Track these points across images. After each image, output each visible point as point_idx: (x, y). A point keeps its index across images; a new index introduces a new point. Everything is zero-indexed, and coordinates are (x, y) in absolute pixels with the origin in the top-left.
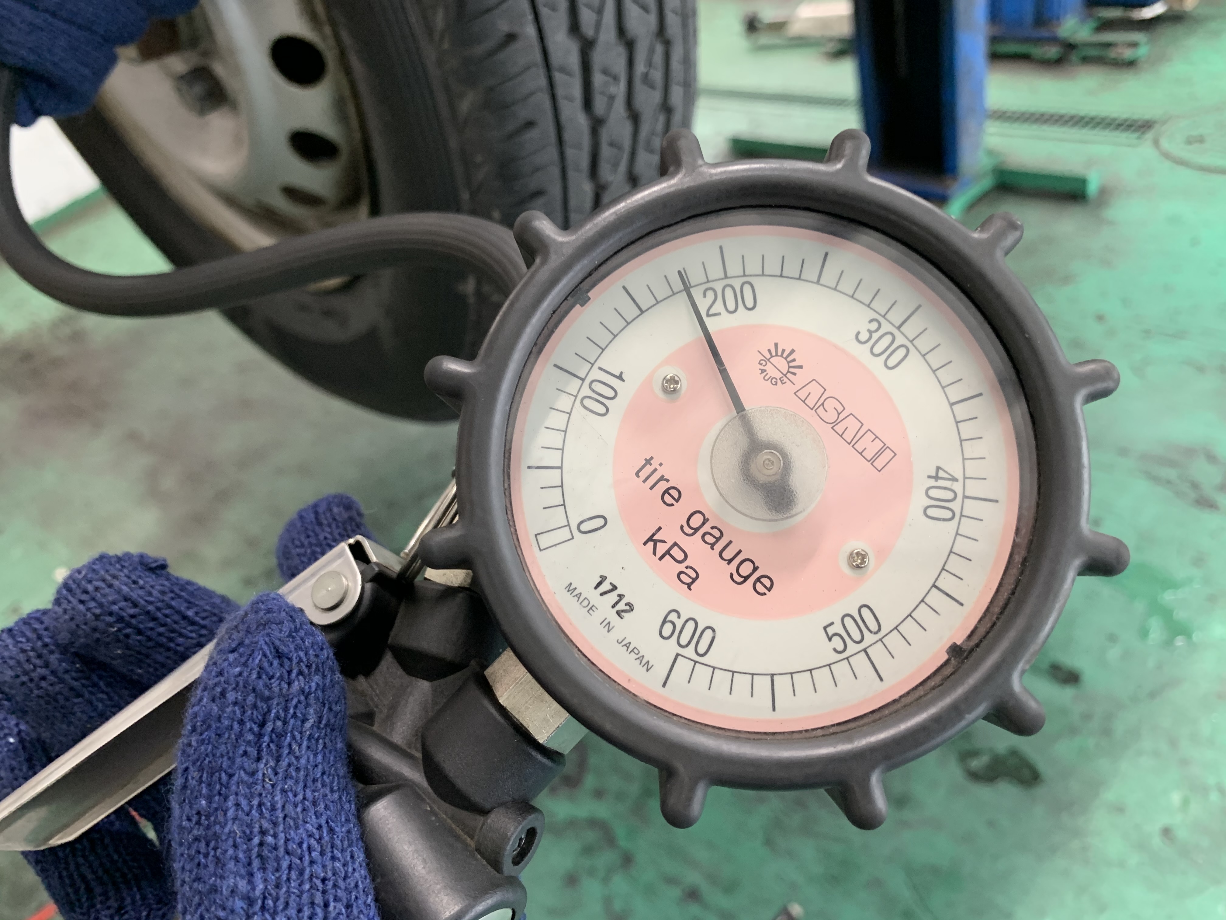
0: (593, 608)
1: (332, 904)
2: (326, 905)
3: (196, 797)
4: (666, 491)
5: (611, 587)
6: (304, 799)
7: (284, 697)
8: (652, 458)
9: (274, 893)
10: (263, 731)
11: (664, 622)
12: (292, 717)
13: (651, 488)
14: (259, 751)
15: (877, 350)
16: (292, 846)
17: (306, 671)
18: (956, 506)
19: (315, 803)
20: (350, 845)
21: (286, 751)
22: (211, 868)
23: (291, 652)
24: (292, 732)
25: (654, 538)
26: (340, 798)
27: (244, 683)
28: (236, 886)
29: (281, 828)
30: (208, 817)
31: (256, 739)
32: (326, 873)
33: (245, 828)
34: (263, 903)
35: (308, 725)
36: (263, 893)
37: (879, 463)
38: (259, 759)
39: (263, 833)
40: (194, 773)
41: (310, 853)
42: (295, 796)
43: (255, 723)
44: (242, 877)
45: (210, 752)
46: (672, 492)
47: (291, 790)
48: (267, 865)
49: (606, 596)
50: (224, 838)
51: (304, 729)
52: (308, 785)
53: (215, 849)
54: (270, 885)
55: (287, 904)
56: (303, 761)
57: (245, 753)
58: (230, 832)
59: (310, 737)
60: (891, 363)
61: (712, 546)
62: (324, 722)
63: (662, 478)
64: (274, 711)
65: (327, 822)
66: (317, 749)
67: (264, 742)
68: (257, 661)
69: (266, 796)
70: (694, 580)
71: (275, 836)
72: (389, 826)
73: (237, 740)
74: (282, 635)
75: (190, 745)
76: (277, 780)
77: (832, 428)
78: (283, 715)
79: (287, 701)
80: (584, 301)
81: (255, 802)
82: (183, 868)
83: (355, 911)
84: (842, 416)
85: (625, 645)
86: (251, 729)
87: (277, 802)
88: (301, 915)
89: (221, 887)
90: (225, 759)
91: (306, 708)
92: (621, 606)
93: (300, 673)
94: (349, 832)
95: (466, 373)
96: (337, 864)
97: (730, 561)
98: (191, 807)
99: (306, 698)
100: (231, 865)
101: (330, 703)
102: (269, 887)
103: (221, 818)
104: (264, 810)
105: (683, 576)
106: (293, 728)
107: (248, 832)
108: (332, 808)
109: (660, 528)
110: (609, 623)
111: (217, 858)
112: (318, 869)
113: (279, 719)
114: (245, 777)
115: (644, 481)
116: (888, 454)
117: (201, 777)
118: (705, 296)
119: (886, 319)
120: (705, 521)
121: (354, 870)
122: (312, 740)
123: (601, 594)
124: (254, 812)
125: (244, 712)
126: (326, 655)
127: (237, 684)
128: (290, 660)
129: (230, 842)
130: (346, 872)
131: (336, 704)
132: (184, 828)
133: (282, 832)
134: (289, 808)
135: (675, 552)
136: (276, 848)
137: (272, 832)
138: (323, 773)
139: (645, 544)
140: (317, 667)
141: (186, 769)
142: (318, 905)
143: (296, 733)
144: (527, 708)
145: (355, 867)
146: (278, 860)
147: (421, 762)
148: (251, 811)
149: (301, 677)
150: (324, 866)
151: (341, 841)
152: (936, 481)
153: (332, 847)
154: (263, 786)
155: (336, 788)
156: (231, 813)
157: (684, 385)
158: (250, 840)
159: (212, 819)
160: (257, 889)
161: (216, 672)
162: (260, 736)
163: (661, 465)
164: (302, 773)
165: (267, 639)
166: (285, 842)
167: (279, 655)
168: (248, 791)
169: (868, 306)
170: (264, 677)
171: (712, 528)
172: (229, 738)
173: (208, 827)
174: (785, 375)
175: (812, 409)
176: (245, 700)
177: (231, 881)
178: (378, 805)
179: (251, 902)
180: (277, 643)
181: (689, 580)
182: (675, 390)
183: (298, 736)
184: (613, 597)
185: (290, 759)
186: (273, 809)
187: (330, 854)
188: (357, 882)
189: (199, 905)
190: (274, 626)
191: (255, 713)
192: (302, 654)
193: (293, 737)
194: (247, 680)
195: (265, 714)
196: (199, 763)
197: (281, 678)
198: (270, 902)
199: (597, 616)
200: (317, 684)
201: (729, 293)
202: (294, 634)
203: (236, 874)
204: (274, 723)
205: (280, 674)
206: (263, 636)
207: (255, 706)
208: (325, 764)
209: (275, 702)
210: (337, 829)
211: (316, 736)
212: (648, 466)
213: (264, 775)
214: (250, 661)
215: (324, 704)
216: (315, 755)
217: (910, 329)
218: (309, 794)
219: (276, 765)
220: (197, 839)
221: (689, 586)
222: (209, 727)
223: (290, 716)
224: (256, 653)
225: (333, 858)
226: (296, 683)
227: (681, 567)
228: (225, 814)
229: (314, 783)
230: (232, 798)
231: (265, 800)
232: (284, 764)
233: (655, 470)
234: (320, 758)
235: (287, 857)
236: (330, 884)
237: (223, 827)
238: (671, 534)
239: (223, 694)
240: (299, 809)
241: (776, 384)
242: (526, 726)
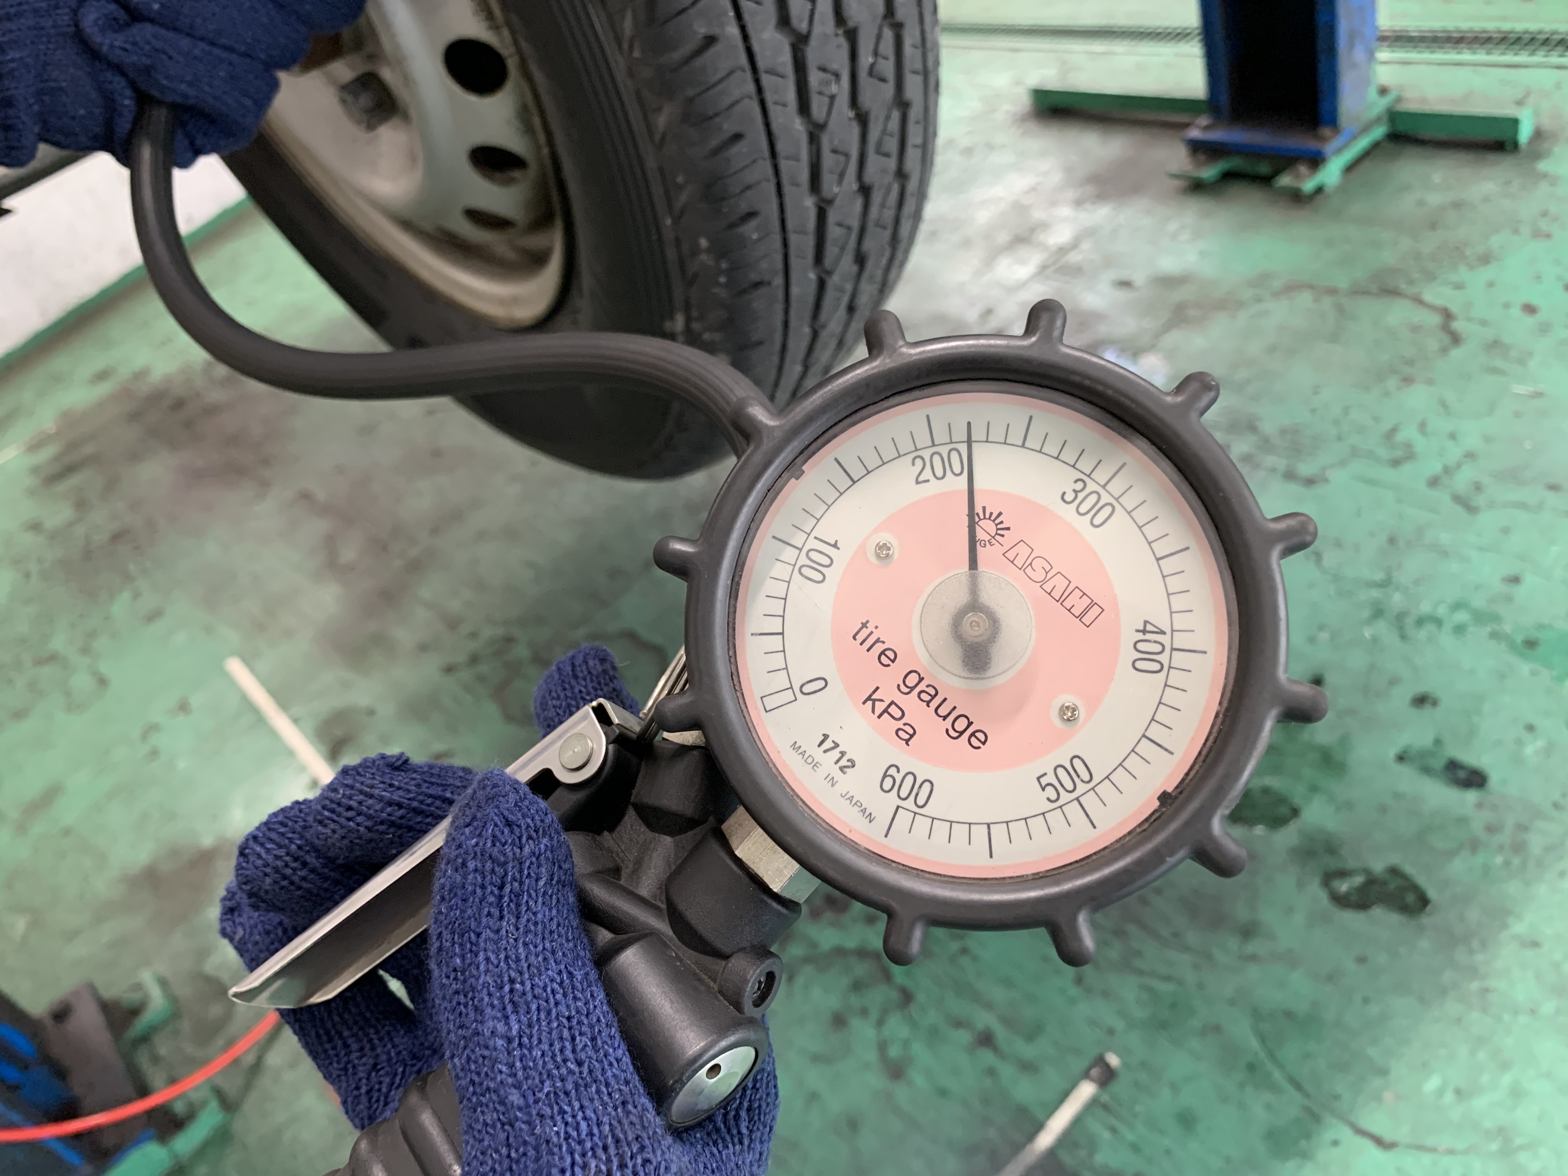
0: (818, 765)
1: (578, 1038)
2: (573, 1039)
3: (452, 957)
4: (883, 653)
5: (833, 745)
6: (544, 949)
7: (518, 860)
8: (868, 622)
9: (527, 1031)
10: (503, 893)
11: (885, 776)
12: (527, 877)
13: (868, 650)
14: (501, 911)
15: (1083, 509)
16: (538, 991)
17: (534, 835)
18: (1164, 658)
19: (553, 952)
20: (589, 986)
21: (524, 908)
22: (472, 1015)
23: (519, 819)
24: (528, 891)
25: (872, 697)
26: (575, 946)
27: (481, 852)
28: (495, 1027)
29: (526, 976)
30: (463, 973)
31: (497, 900)
32: (570, 1011)
33: (496, 978)
34: (520, 1040)
35: (541, 883)
36: (519, 1032)
37: (1087, 619)
38: (501, 918)
39: (512, 981)
40: (446, 935)
41: (554, 996)
42: (536, 947)
43: (495, 886)
44: (499, 1020)
45: (459, 915)
46: (888, 653)
47: (532, 943)
48: (519, 1009)
49: (829, 753)
50: (479, 988)
51: (538, 888)
52: (546, 936)
53: (473, 999)
54: (524, 1025)
55: (540, 1041)
56: (540, 916)
57: (489, 914)
58: (484, 983)
59: (545, 893)
60: (1097, 521)
61: (928, 703)
62: (556, 879)
63: (878, 641)
64: (510, 874)
65: (566, 967)
66: (551, 904)
67: (505, 902)
68: (490, 831)
69: (511, 950)
70: (912, 736)
71: (522, 983)
72: (638, 971)
73: (481, 902)
74: (509, 805)
75: (440, 913)
76: (519, 935)
77: (1041, 587)
78: (518, 877)
79: (521, 863)
80: (799, 475)
81: (502, 956)
82: (448, 1019)
83: (599, 1042)
84: (1049, 575)
85: (849, 798)
86: (492, 892)
87: (520, 954)
88: (553, 1048)
89: (483, 1031)
90: (473, 919)
91: (538, 868)
92: (844, 762)
93: (530, 837)
94: (587, 974)
95: (687, 552)
96: (579, 1004)
97: (945, 718)
98: (448, 966)
99: (537, 859)
100: (488, 1010)
101: (559, 861)
102: (523, 1027)
103: (474, 972)
104: (510, 962)
105: (901, 733)
106: (529, 887)
107: (499, 981)
108: (569, 955)
109: (877, 688)
110: (833, 778)
111: (476, 1006)
112: (562, 1008)
113: (516, 881)
114: (492, 935)
115: (861, 644)
116: (1096, 610)
117: (453, 939)
118: (913, 464)
119: (1091, 478)
120: (921, 679)
121: (595, 1007)
122: (547, 897)
123: (825, 752)
124: (502, 964)
125: (484, 878)
126: (550, 820)
127: (475, 854)
128: (519, 826)
129: (485, 991)
130: (588, 1009)
131: (565, 862)
132: (444, 985)
133: (528, 979)
134: (532, 959)
135: (893, 710)
136: (524, 994)
137: (519, 980)
138: (559, 925)
139: (864, 703)
140: (544, 830)
141: (440, 933)
142: (566, 1039)
143: (532, 892)
144: (761, 859)
145: (596, 1004)
146: (527, 1004)
147: (666, 912)
148: (499, 963)
149: (531, 842)
150: (568, 1007)
151: (581, 983)
152: (1144, 634)
153: (573, 988)
154: (508, 942)
155: (570, 938)
156: (482, 967)
157: (896, 552)
158: (502, 988)
159: (467, 973)
160: (513, 1029)
161: (456, 846)
162: (501, 897)
163: (876, 627)
164: (539, 926)
165: (496, 811)
166: (532, 988)
167: (509, 824)
168: (495, 946)
169: (1073, 466)
170: (498, 844)
171: (928, 686)
172: (473, 902)
173: (465, 981)
174: (993, 537)
175: (1020, 569)
176: (484, 866)
177: (491, 1024)
178: (628, 952)
179: (510, 1040)
180: (506, 813)
181: (907, 737)
182: (887, 555)
183: (534, 894)
184: (836, 754)
185: (528, 915)
186: (518, 960)
187: (571, 995)
188: (599, 1018)
189: (465, 1048)
190: (501, 799)
191: (494, 877)
192: (529, 821)
193: (530, 896)
194: (484, 849)
195: (503, 878)
196: (450, 927)
197: (513, 844)
198: (525, 1040)
199: (822, 772)
200: (546, 846)
201: (937, 460)
202: (520, 804)
203: (494, 1018)
204: (512, 885)
205: (512, 841)
206: (492, 808)
207: (493, 871)
208: (559, 917)
209: (510, 865)
210: (575, 973)
211: (550, 893)
212: (865, 629)
213: (507, 931)
214: (484, 832)
215: (554, 863)
216: (550, 910)
217: (1116, 487)
218: (548, 945)
219: (517, 922)
220: (457, 992)
221: (907, 742)
222: (455, 895)
223: (525, 877)
224: (488, 825)
225: (575, 998)
226: (527, 847)
227: (900, 724)
228: (478, 968)
229: (551, 935)
230: (481, 954)
231: (510, 953)
232: (523, 920)
233: (872, 633)
234: (554, 912)
235: (535, 1001)
236: (575, 1021)
237: (477, 979)
238: (888, 693)
239: (464, 864)
240: (540, 959)
241: (985, 547)
242: (761, 875)
